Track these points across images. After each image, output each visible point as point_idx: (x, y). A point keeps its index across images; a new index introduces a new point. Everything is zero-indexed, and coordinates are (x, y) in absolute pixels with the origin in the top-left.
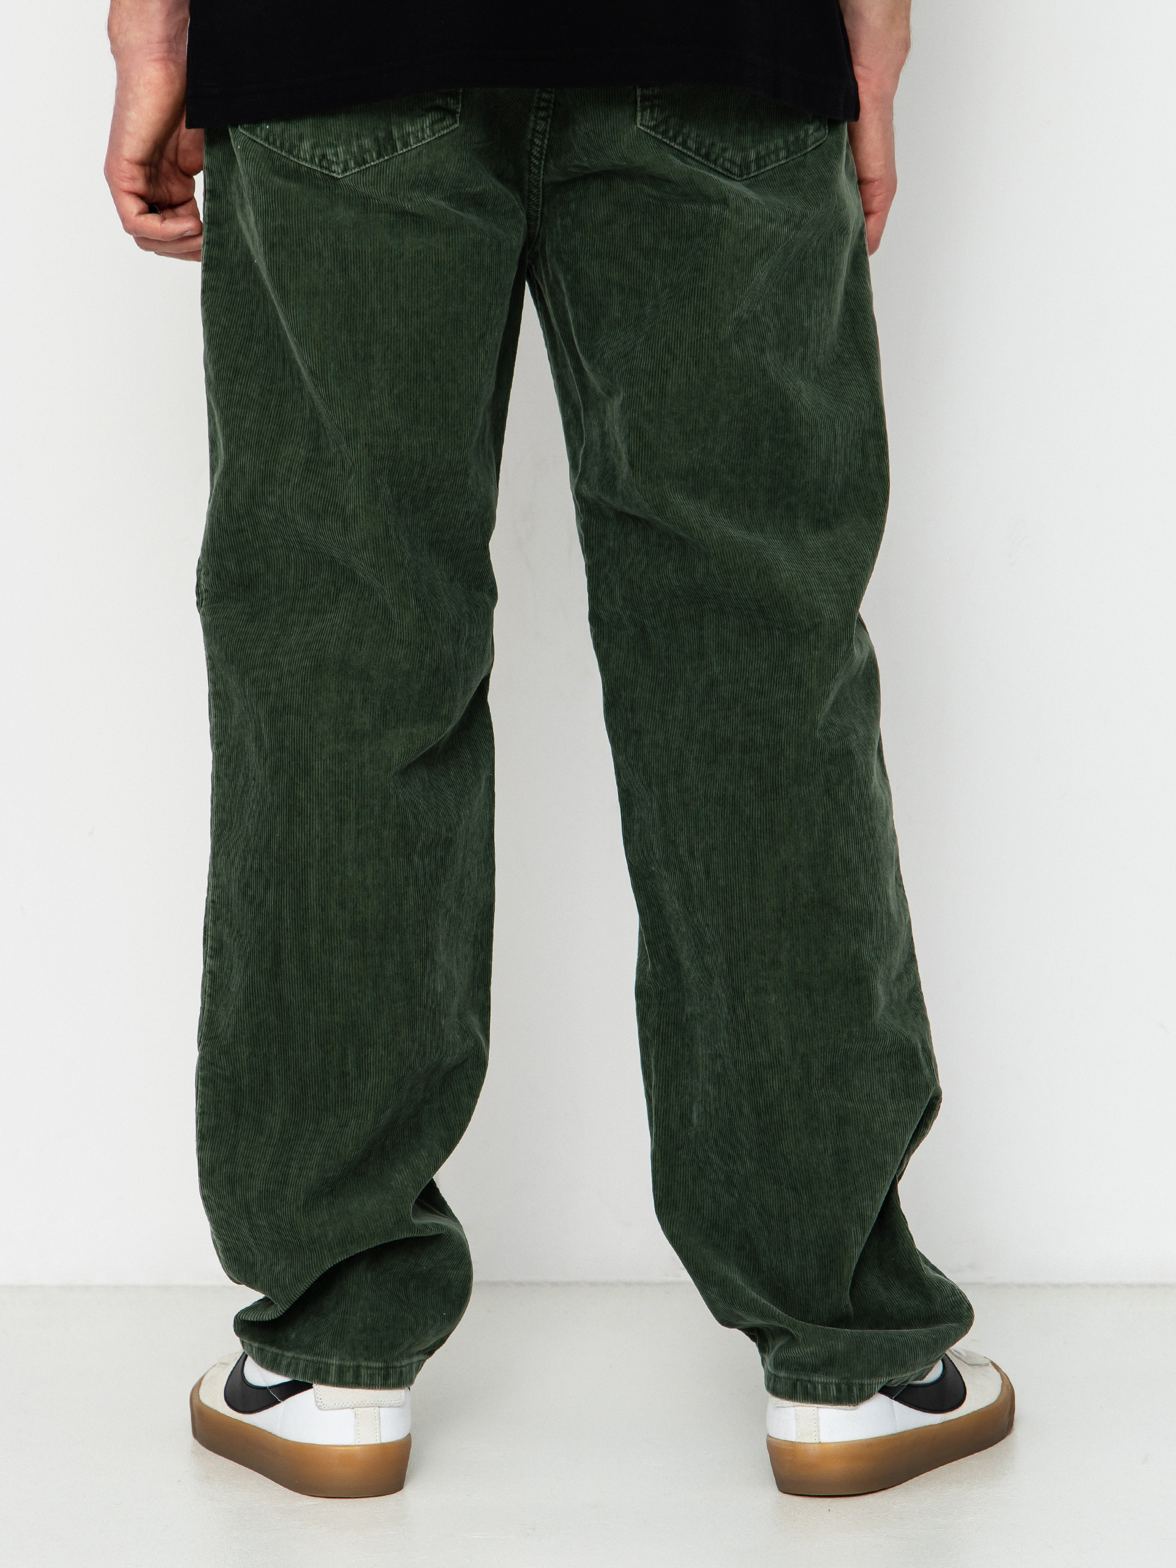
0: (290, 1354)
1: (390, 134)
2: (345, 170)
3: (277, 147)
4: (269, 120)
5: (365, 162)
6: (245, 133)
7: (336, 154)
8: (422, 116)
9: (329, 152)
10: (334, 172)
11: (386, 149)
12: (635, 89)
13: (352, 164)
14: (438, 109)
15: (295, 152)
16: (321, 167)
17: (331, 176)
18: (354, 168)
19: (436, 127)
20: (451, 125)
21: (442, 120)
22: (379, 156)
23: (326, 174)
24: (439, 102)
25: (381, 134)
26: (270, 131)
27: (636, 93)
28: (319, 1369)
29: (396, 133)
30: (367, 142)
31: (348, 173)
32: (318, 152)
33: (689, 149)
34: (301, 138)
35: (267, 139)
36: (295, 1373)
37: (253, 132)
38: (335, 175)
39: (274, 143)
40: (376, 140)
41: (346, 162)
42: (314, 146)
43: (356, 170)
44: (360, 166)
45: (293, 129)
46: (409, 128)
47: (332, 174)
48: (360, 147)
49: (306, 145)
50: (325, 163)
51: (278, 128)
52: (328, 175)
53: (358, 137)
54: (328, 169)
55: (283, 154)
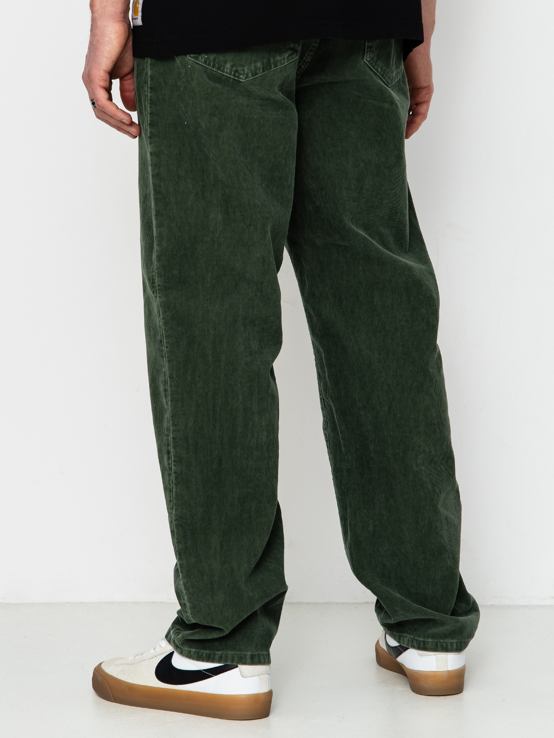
0: (220, 652)
1: (269, 61)
2: (246, 78)
3: (211, 66)
4: (207, 52)
5: (256, 74)
6: (192, 59)
7: (243, 70)
8: (285, 52)
9: (240, 68)
10: (241, 79)
11: (266, 68)
12: (365, 42)
13: (250, 75)
14: (291, 49)
15: (222, 68)
16: (234, 76)
17: (239, 81)
18: (251, 77)
19: (290, 57)
20: (295, 57)
21: (292, 54)
22: (263, 71)
23: (236, 80)
24: (292, 45)
25: (265, 61)
26: (207, 58)
27: (365, 44)
28: (241, 657)
29: (272, 60)
30: (259, 65)
31: (248, 79)
32: (234, 69)
33: (378, 72)
34: (226, 62)
35: (205, 62)
36: (226, 661)
37: (197, 58)
38: (241, 80)
39: (209, 64)
40: (263, 63)
41: (247, 74)
42: (232, 66)
43: (252, 78)
44: (253, 76)
45: (221, 58)
46: (279, 58)
47: (240, 80)
48: (255, 67)
49: (228, 65)
50: (237, 75)
51: (212, 57)
52: (238, 80)
53: (255, 62)
54: (238, 77)
55: (215, 70)
